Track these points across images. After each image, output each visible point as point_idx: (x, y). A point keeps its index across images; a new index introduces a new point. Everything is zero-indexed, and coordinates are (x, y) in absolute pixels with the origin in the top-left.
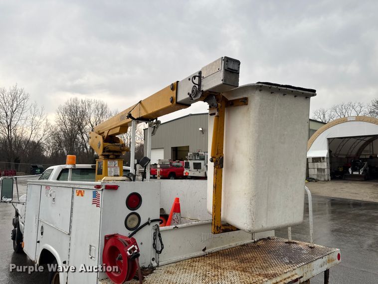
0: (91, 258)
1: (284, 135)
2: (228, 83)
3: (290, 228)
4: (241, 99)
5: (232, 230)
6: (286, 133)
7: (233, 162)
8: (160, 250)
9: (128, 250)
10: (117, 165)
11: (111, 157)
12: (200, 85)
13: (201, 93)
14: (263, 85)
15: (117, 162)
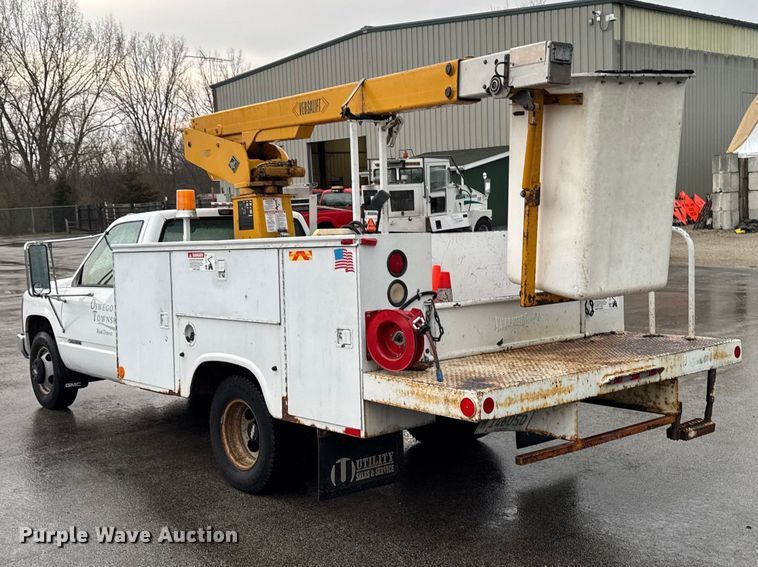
0: (343, 346)
1: (639, 148)
2: (555, 80)
3: (652, 295)
4: (571, 95)
5: (552, 302)
6: (643, 144)
7: (556, 195)
8: (438, 336)
9: (415, 322)
10: (280, 208)
11: (269, 190)
12: (506, 77)
13: (509, 89)
14: (608, 74)
15: (279, 200)
